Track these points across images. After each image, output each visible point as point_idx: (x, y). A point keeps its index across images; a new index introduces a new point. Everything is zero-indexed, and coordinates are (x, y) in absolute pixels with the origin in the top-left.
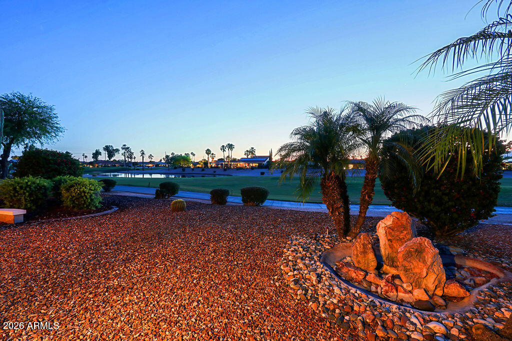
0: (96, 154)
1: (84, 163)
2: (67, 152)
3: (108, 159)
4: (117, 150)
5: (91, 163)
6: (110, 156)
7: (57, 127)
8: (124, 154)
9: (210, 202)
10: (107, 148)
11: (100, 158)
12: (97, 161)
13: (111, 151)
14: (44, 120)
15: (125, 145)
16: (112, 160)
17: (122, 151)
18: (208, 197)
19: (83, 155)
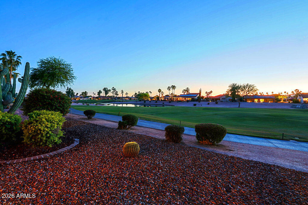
0: (100, 92)
1: (93, 97)
2: (86, 92)
3: (105, 95)
4: (110, 90)
5: (97, 98)
8: (113, 93)
10: (105, 89)
11: (101, 95)
12: (100, 97)
13: (106, 91)
15: (113, 87)
16: (107, 96)
17: (112, 91)
19: (93, 93)
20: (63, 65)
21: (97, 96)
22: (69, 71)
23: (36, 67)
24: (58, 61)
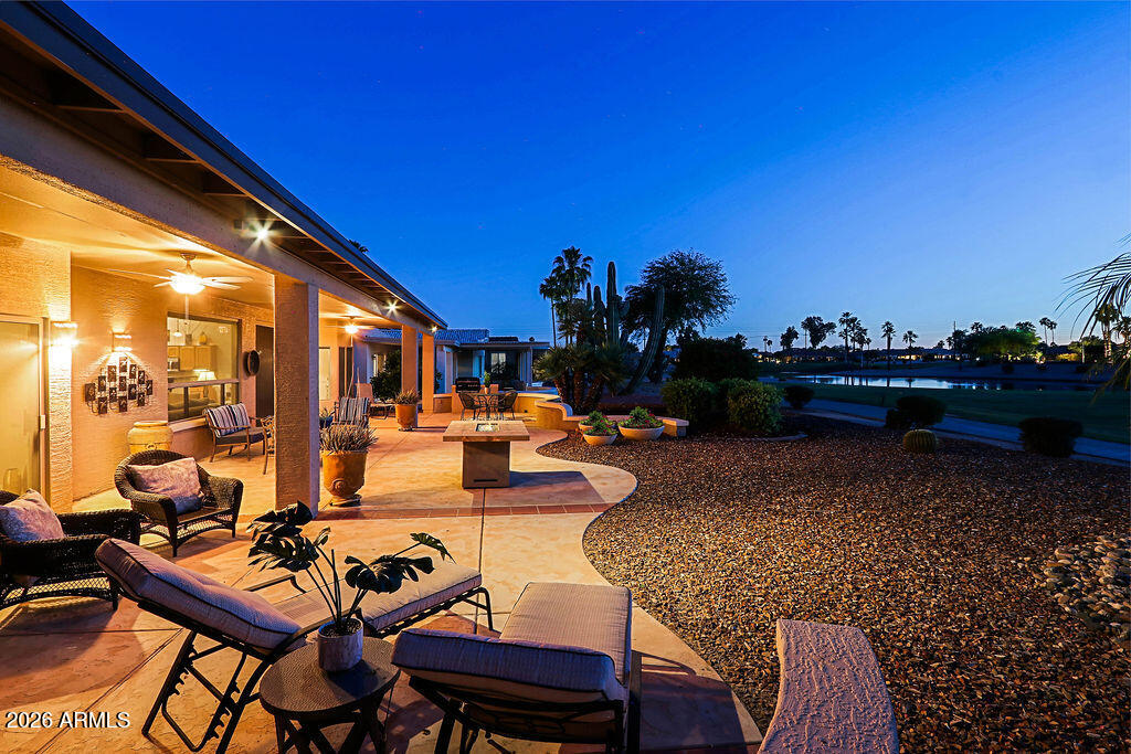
0: (790, 335)
1: (765, 354)
2: (739, 336)
3: (810, 345)
4: (831, 326)
5: (778, 355)
6: (816, 339)
7: (724, 297)
8: (844, 335)
9: (1020, 448)
10: (810, 324)
11: (795, 344)
12: (789, 351)
13: (816, 329)
14: (708, 288)
15: (847, 314)
17: (840, 328)
18: (1015, 434)
19: (765, 340)
20: (700, 268)
21: (777, 347)
22: (716, 282)
23: (640, 282)
24: (690, 260)
